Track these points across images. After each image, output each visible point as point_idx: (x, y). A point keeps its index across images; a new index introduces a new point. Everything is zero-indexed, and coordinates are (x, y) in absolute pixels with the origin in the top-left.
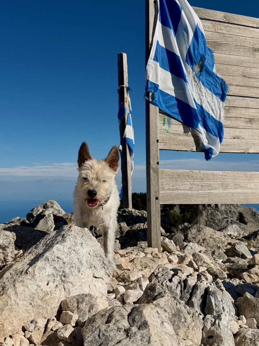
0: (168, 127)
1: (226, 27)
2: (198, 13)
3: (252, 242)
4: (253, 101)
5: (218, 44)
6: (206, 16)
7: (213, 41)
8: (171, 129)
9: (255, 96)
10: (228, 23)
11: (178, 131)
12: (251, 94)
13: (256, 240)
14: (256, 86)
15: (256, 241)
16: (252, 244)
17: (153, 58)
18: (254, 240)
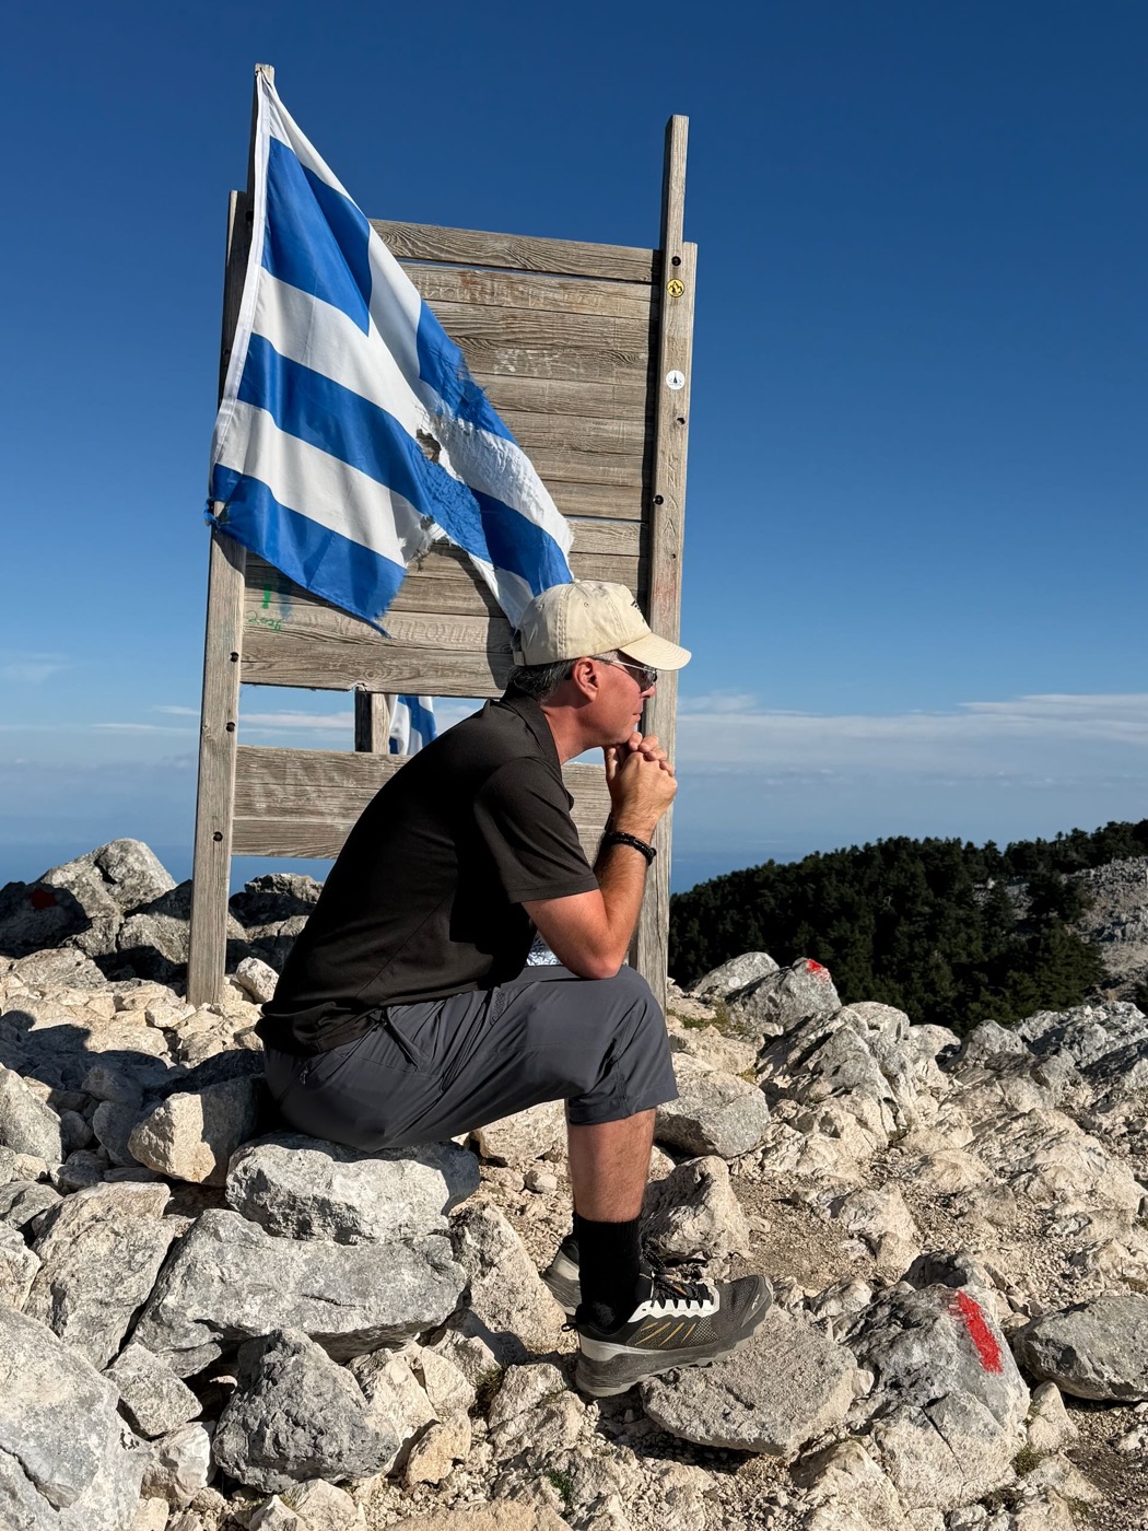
0: (279, 612)
1: (516, 286)
2: (413, 243)
3: (734, 1011)
4: (600, 531)
5: (480, 344)
6: (442, 250)
7: (463, 333)
8: (289, 619)
9: (609, 513)
10: (524, 270)
11: (315, 626)
12: (593, 508)
13: (751, 1005)
14: (616, 479)
15: (748, 1007)
16: (733, 1016)
17: (235, 392)
18: (744, 1005)
